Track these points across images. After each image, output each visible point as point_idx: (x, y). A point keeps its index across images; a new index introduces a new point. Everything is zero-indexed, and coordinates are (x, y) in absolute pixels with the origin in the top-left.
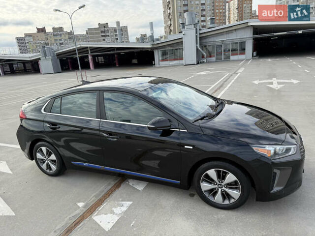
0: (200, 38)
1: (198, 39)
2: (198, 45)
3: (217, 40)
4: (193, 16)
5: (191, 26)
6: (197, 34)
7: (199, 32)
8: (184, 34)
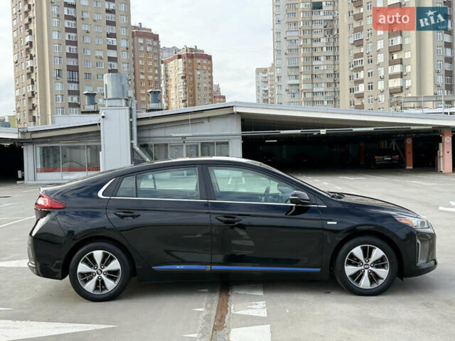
0: (138, 127)
1: (135, 129)
2: (135, 142)
3: (174, 135)
4: (122, 83)
5: (119, 101)
6: (131, 120)
7: (137, 116)
8: (103, 117)
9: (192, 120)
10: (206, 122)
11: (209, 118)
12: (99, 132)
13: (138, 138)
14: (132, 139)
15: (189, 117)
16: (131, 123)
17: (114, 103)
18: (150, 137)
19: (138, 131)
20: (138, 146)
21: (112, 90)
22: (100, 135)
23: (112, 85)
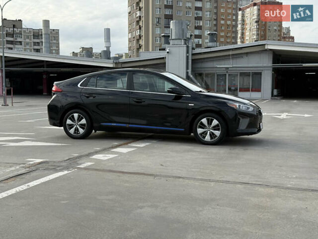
0: (192, 60)
1: (190, 61)
2: (190, 71)
3: (218, 66)
4: (183, 27)
5: (180, 41)
6: (188, 55)
7: (192, 52)
8: (168, 52)
9: (233, 55)
10: (245, 57)
11: (247, 54)
12: (165, 63)
13: (192, 68)
14: (187, 68)
15: (231, 53)
16: (187, 57)
17: (176, 42)
18: (201, 68)
19: (192, 63)
20: (192, 74)
21: (175, 32)
22: (165, 66)
23: (176, 29)
